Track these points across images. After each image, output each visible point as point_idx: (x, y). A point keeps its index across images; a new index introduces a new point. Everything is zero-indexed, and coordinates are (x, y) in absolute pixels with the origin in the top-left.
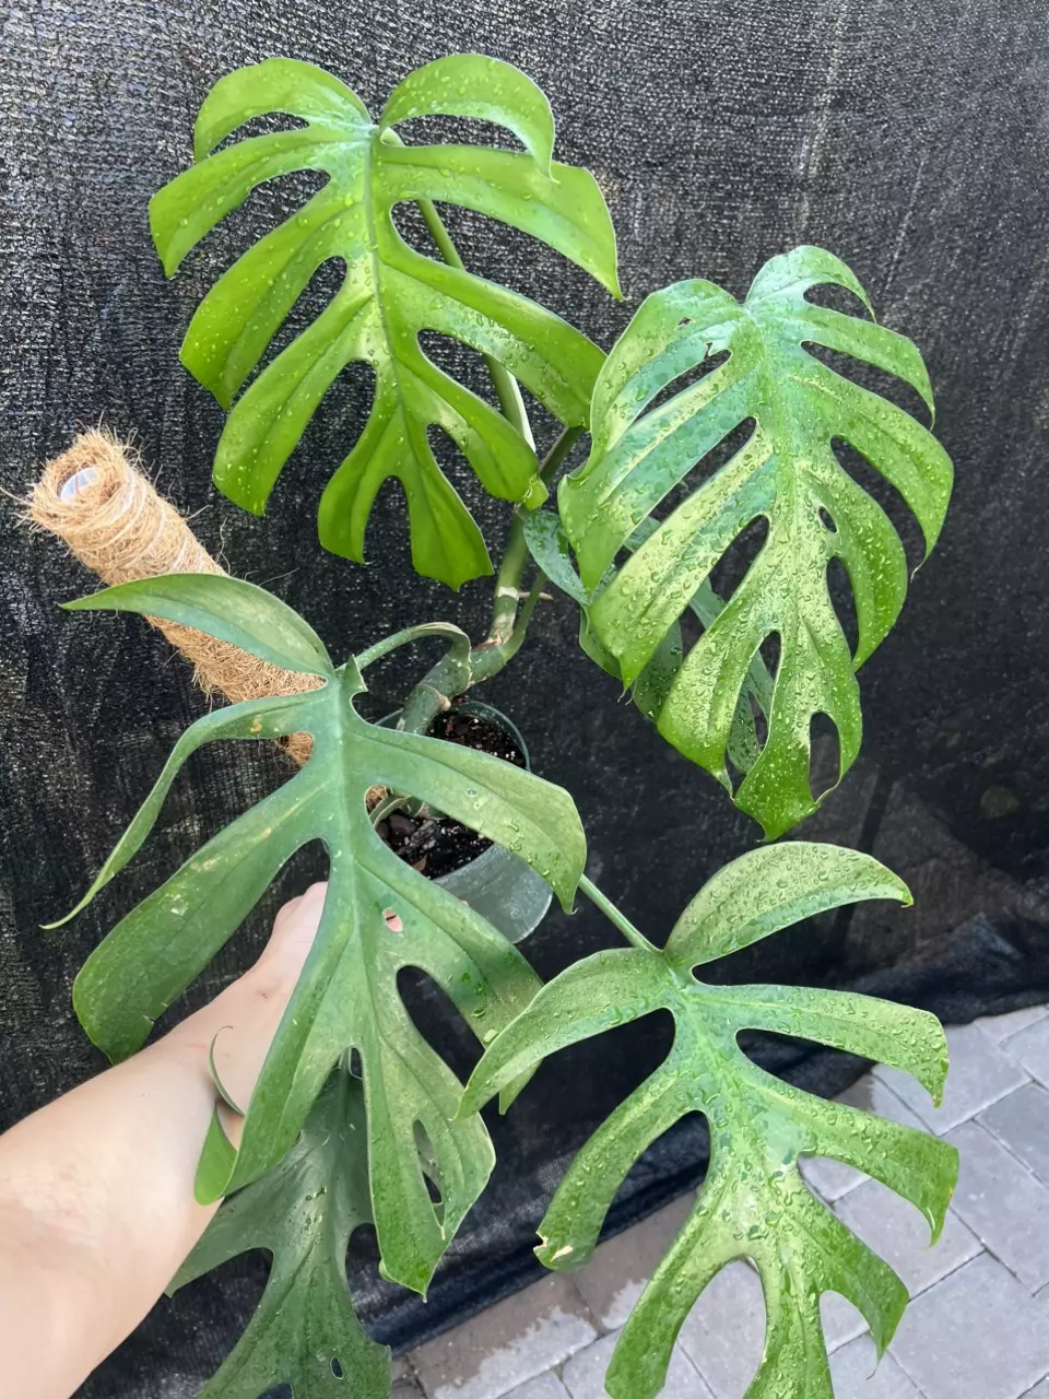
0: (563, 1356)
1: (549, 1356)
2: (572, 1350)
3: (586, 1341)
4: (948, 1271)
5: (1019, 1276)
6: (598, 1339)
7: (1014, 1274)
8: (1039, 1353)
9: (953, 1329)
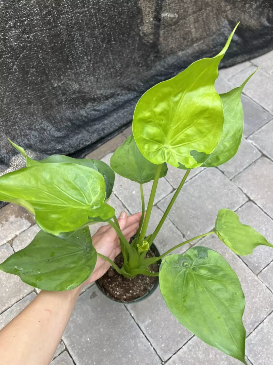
0: (13, 236)
1: (6, 237)
2: (18, 233)
3: (25, 228)
4: (194, 175)
5: (225, 173)
6: (31, 226)
7: (223, 172)
8: (231, 204)
9: (193, 199)
